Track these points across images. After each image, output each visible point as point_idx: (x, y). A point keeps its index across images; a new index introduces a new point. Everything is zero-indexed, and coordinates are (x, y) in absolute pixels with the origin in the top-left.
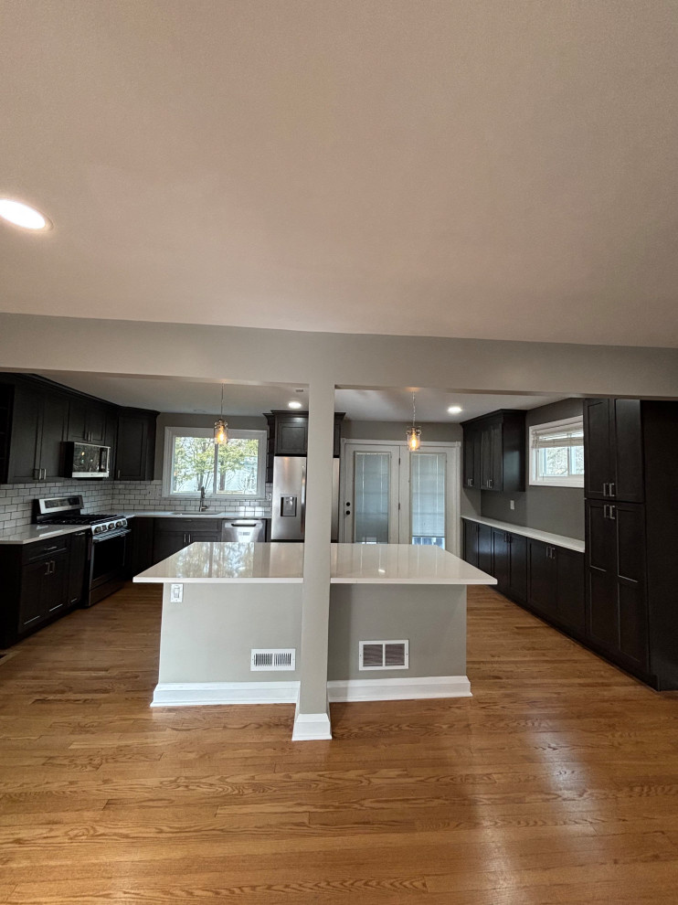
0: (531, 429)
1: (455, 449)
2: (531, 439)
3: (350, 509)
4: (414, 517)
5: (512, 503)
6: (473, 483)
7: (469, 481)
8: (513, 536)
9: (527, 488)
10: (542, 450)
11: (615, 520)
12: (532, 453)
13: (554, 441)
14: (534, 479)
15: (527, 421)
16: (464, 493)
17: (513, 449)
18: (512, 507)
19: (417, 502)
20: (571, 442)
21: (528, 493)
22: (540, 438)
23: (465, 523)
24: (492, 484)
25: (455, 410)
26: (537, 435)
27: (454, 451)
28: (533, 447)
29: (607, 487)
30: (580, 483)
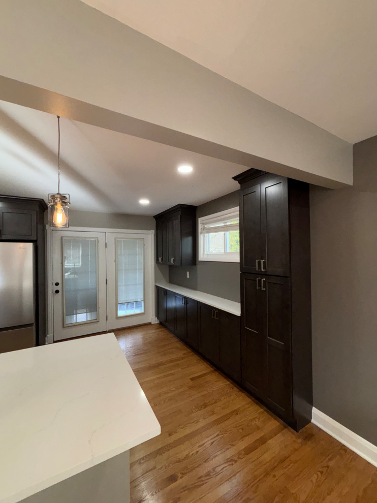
0: (200, 220)
1: (150, 235)
2: (200, 227)
3: (59, 288)
4: (119, 288)
5: (188, 273)
6: (162, 259)
7: (160, 259)
8: (188, 300)
9: (197, 263)
10: (207, 235)
11: (266, 290)
12: (201, 237)
13: (215, 228)
14: (202, 256)
15: (197, 214)
16: (157, 267)
17: (187, 235)
18: (188, 277)
19: (122, 277)
20: (227, 228)
21: (199, 266)
22: (206, 226)
23: (158, 289)
24: (175, 261)
25: (144, 202)
26: (203, 224)
27: (149, 237)
28: (201, 233)
29: (259, 263)
30: (237, 259)
